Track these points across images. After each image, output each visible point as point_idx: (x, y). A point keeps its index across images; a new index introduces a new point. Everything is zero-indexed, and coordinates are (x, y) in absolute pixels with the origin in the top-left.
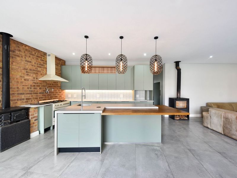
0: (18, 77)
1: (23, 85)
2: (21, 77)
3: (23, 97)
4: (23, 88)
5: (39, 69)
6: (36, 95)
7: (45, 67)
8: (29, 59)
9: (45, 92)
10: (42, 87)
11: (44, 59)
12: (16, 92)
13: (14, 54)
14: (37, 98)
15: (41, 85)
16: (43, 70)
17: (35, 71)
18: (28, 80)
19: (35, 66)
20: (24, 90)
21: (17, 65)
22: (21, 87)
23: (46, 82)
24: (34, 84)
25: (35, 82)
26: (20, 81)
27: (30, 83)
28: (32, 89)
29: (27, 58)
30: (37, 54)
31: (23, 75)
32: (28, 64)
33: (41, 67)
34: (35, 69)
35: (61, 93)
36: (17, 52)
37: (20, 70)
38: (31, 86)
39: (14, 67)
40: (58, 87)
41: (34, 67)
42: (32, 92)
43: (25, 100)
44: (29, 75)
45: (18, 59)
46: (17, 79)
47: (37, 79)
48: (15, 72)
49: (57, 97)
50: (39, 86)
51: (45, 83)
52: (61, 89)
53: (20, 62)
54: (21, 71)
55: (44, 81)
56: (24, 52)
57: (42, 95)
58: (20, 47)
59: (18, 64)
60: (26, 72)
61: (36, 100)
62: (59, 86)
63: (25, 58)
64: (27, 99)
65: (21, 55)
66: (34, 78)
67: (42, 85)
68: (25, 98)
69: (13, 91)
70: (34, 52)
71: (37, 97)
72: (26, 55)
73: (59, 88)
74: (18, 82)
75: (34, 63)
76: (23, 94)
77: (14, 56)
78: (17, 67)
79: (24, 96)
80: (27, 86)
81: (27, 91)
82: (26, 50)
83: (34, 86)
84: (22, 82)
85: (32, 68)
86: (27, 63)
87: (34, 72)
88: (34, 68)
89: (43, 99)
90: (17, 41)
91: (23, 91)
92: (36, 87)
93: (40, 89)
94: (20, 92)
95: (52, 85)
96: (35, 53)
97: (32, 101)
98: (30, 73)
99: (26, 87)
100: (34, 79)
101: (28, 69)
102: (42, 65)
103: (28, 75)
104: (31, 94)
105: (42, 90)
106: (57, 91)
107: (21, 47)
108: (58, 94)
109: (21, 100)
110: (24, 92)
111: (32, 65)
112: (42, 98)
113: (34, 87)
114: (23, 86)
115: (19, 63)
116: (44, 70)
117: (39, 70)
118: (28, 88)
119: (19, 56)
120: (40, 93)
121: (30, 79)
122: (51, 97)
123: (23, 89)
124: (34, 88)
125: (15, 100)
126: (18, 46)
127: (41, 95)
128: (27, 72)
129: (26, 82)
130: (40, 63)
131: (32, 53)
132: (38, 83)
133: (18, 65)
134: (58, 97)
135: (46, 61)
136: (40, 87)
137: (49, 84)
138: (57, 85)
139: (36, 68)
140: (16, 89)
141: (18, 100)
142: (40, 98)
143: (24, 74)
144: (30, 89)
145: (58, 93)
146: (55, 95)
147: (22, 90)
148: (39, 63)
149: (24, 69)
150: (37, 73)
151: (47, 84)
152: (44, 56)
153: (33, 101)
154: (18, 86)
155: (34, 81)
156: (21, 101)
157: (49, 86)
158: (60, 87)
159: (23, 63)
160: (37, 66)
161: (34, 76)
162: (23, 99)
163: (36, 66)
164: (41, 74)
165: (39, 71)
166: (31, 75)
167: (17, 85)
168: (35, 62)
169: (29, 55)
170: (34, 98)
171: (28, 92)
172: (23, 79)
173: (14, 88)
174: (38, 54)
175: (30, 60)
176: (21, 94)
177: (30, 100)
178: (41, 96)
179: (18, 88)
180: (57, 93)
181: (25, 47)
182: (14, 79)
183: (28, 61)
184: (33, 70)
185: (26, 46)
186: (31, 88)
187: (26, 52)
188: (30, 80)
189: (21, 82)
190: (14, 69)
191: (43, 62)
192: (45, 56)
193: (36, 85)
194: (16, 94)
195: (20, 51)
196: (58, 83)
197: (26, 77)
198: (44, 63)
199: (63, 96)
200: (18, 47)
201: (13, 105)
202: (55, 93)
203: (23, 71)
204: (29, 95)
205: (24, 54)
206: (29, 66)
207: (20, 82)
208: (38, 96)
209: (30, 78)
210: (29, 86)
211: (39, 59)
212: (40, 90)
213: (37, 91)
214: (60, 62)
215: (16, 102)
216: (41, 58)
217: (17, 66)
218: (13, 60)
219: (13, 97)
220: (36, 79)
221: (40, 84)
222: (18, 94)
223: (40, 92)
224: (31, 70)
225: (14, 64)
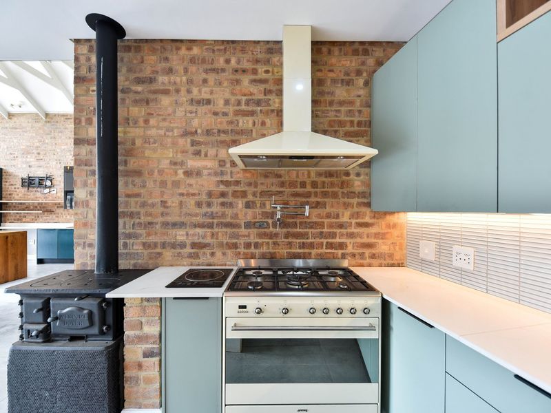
0: (165, 164)
1: (182, 195)
2: (175, 164)
3: (180, 235)
4: (181, 203)
5: (245, 123)
6: (229, 230)
7: (276, 106)
8: (204, 90)
9: (270, 221)
10: (258, 201)
11: (267, 72)
12: (160, 219)
13: (153, 87)
14: (235, 246)
15: (250, 190)
16: (263, 124)
17: (225, 132)
18: (199, 173)
19: (225, 114)
20: (184, 210)
21: (161, 124)
22: (173, 202)
24: (222, 188)
25: (227, 178)
26: (170, 179)
27: (208, 183)
28: (216, 208)
29: (195, 91)
30: (233, 61)
31: (180, 157)
32: (199, 112)
33: (252, 113)
34: (225, 126)
36: (162, 79)
37: (169, 140)
38: (210, 194)
39: (153, 132)
40: (351, 195)
41: (220, 119)
42: (215, 221)
43: (188, 250)
44: (203, 154)
45: (165, 101)
46: (161, 172)
47: (234, 164)
48: (155, 150)
49: (342, 245)
50: (244, 194)
51: (275, 180)
52: (369, 206)
53: (170, 110)
54: (174, 144)
55: (269, 172)
56: (186, 71)
57: (261, 235)
58: (170, 57)
59: (164, 120)
60: (192, 145)
61: (230, 252)
62: (359, 188)
63: (189, 91)
64: (194, 245)
65: (175, 83)
67: (260, 188)
68: (188, 242)
69: (150, 215)
70: (222, 60)
71: (234, 241)
72: (191, 82)
73: (353, 200)
74: (163, 184)
75: (221, 102)
76: (182, 225)
77: (151, 96)
78: (162, 132)
79: (183, 232)
80: (193, 195)
81: (196, 215)
82: (193, 60)
83: (223, 195)
84: (176, 184)
85: (213, 127)
86: (193, 108)
87: (223, 137)
88: (221, 123)
91: (180, 216)
92: (230, 199)
93: (248, 205)
94: (170, 219)
95: (309, 189)
96: (228, 61)
97: (213, 254)
98: (206, 144)
99: (191, 202)
100: (220, 166)
101: (199, 131)
102: (258, 103)
103: (198, 153)
104: (210, 226)
105: (258, 210)
106: (346, 219)
107: (175, 57)
109: (173, 246)
110: (183, 219)
111: (216, 114)
112: (257, 245)
113: (222, 200)
114: (181, 198)
115: (169, 115)
116: (268, 121)
117: (245, 126)
118: (199, 204)
119: (166, 92)
120: (248, 225)
121: (206, 168)
122: (303, 246)
123: (181, 208)
124: (223, 204)
125: (155, 245)
126: (165, 55)
127: (254, 231)
128: (193, 143)
129: (192, 181)
130: (251, 94)
131: (213, 66)
132: (237, 183)
133: (166, 124)
136: (250, 198)
137: (293, 184)
138: (344, 184)
139: (231, 122)
140: (160, 209)
141: (164, 245)
142: (248, 245)
143: (183, 152)
144: (205, 209)
145: (353, 230)
146: (333, 235)
147: (177, 210)
148: (244, 98)
149: (186, 134)
151: (282, 184)
152: (268, 62)
153: (219, 254)
154: (165, 198)
155: (222, 173)
156: (173, 250)
157: (296, 195)
158: (367, 195)
159: (180, 112)
160: (237, 113)
161: (223, 153)
162: (183, 246)
163: (231, 114)
166: (212, 152)
167: (162, 193)
168: (227, 95)
169: (204, 76)
170: (221, 245)
171: (199, 219)
172: (180, 172)
173: (153, 205)
174: (239, 62)
175: (206, 96)
176: (174, 225)
177: (208, 251)
178: (253, 239)
179: (164, 203)
180: (341, 226)
181: (187, 53)
182: (151, 173)
183: (199, 102)
184: (219, 131)
185: (192, 43)
186: (209, 205)
187: (193, 68)
188: (206, 172)
189: (173, 182)
190: (152, 140)
191: (262, 87)
192: (276, 59)
193: (230, 190)
194: (158, 227)
195: (170, 71)
197: (193, 163)
198: (267, 92)
200: (166, 59)
201: (151, 262)
202: (330, 227)
203: (181, 141)
204: (200, 231)
205: (184, 79)
206: (201, 120)
207: (169, 184)
208: (237, 236)
209: (208, 164)
210: (204, 198)
211: (246, 80)
212: (250, 212)
213: (236, 216)
215: (160, 254)
216: (255, 72)
217: (162, 128)
218: (149, 111)
219: (149, 234)
220: (228, 165)
221: (250, 184)
222: (166, 225)
223: (249, 218)
224: (208, 132)
225: (152, 122)
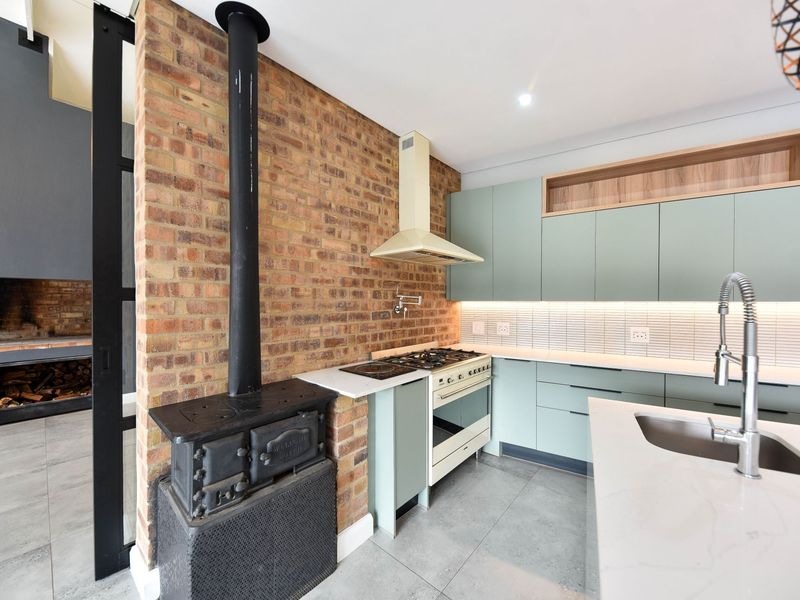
0: (296, 240)
1: (315, 281)
2: (308, 241)
3: (314, 332)
4: (314, 291)
5: (373, 208)
6: (360, 322)
7: (394, 198)
8: (337, 158)
9: (391, 311)
10: (382, 290)
11: (388, 161)
12: (291, 313)
13: (281, 131)
14: (363, 339)
15: (377, 279)
16: (386, 213)
17: (357, 213)
18: (333, 257)
19: (357, 194)
20: (318, 300)
21: (292, 185)
22: (305, 289)
23: (396, 267)
24: (354, 275)
25: (358, 264)
26: (302, 260)
27: (340, 269)
28: (349, 298)
29: (329, 156)
30: (363, 137)
31: (313, 234)
32: (333, 183)
33: (378, 200)
34: (356, 207)
35: (447, 316)
36: (292, 125)
37: (302, 209)
38: (344, 282)
39: (281, 193)
40: (436, 287)
41: (353, 198)
42: (348, 312)
43: (322, 349)
44: (336, 233)
45: (297, 156)
46: (292, 249)
47: (364, 250)
48: (284, 219)
49: (432, 331)
50: (371, 283)
51: (394, 271)
52: (445, 296)
53: (302, 170)
54: (308, 216)
55: (390, 262)
56: (320, 128)
57: (385, 326)
58: (302, 100)
59: (295, 181)
60: (327, 221)
61: (360, 347)
62: (440, 283)
63: (323, 155)
64: (330, 343)
65: (308, 138)
66: (354, 247)
67: (384, 278)
68: (322, 340)
69: (278, 307)
70: (354, 132)
71: (364, 333)
72: (324, 143)
73: (439, 292)
74: (295, 265)
75: (354, 179)
76: (315, 319)
77: (279, 144)
78: (293, 197)
79: (315, 328)
80: (328, 281)
81: (330, 306)
82: (326, 117)
83: (355, 283)
84: (310, 267)
85: (346, 205)
86: (328, 176)
87: (355, 219)
88: (353, 202)
89: (387, 340)
90: (292, 74)
91: (314, 308)
92: (360, 288)
93: (376, 295)
94: (302, 312)
95: (415, 281)
96: (359, 136)
97: (346, 351)
98: (340, 223)
99: (325, 289)
100: (353, 250)
101: (333, 206)
102: (382, 190)
103: (331, 232)
104: (343, 318)
105: (382, 300)
106: (434, 308)
107: (308, 104)
108: (437, 321)
109: (306, 346)
110: (317, 312)
111: (348, 190)
112: (382, 336)
113: (354, 289)
114: (316, 286)
115: (301, 176)
116: (389, 210)
117: (373, 212)
118: (333, 293)
119: (298, 145)
120: (376, 316)
121: (339, 250)
122: (412, 333)
123: (314, 298)
124: (355, 293)
125: (285, 347)
126: (295, 95)
127: (379, 322)
128: (328, 219)
129: (325, 264)
130: (377, 179)
131: (346, 135)
132: (367, 271)
133: (297, 187)
134: (436, 333)
135: (397, 175)
136: (377, 288)
137: (405, 276)
138: (434, 278)
139: (361, 204)
140: (290, 299)
141: (295, 347)
142: (375, 337)
143: (317, 227)
144: (339, 299)
145: (438, 317)
146: (427, 322)
147: (310, 300)
148: (372, 182)
149: (320, 206)
150: (365, 226)
151: (398, 275)
152: (389, 152)
153: (351, 349)
154: (297, 284)
155: (354, 259)
156: (306, 352)
157: (407, 286)
158: (444, 288)
159: (313, 177)
160: (367, 195)
161: (355, 236)
162: (316, 344)
163: (362, 195)
164: (380, 232)
165: (370, 217)
166: (345, 233)
167: (293, 278)
168: (360, 175)
169: (337, 142)
170: (353, 339)
171: (334, 311)
172: (314, 252)
173: (282, 294)
174: (368, 141)
175: (341, 168)
176: (308, 319)
177: (341, 348)
178: (379, 330)
179: (295, 291)
180: (432, 314)
181: (320, 105)
182: (280, 249)
183: (333, 171)
184: (352, 211)
185: (326, 97)
186: (342, 294)
187: (327, 128)
188: (339, 256)
189: (306, 264)
190: (280, 204)
191: (385, 175)
192: (394, 152)
193: (361, 277)
194: (288, 322)
195: (302, 119)
196: (437, 272)
197: (327, 244)
198: (389, 182)
199: (451, 330)
200: (297, 101)
201: (280, 371)
202: (427, 315)
203: (315, 213)
204: (334, 325)
205: (318, 136)
206: (335, 194)
207: (302, 266)
208: (365, 328)
209: (339, 246)
210: (338, 285)
211: (374, 162)
212: (376, 301)
213: (365, 307)
214: (442, 180)
215: (290, 359)
216: (380, 157)
217: (292, 191)
218: (276, 163)
219: (277, 334)
220: (359, 250)
221: (376, 273)
222: (297, 319)
223: (376, 309)
224: (342, 209)
225: (281, 179)
